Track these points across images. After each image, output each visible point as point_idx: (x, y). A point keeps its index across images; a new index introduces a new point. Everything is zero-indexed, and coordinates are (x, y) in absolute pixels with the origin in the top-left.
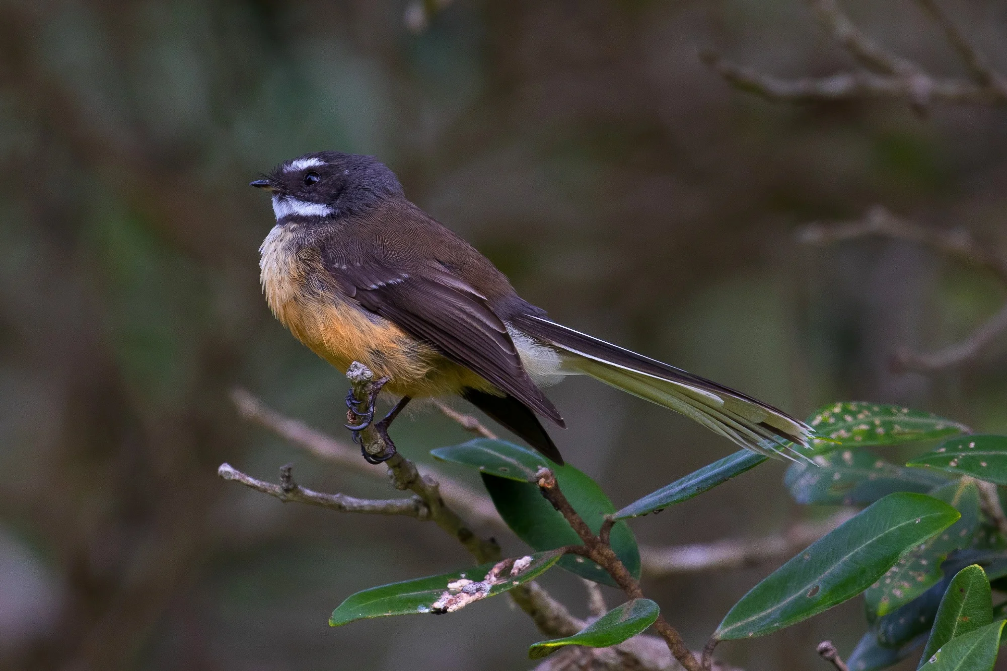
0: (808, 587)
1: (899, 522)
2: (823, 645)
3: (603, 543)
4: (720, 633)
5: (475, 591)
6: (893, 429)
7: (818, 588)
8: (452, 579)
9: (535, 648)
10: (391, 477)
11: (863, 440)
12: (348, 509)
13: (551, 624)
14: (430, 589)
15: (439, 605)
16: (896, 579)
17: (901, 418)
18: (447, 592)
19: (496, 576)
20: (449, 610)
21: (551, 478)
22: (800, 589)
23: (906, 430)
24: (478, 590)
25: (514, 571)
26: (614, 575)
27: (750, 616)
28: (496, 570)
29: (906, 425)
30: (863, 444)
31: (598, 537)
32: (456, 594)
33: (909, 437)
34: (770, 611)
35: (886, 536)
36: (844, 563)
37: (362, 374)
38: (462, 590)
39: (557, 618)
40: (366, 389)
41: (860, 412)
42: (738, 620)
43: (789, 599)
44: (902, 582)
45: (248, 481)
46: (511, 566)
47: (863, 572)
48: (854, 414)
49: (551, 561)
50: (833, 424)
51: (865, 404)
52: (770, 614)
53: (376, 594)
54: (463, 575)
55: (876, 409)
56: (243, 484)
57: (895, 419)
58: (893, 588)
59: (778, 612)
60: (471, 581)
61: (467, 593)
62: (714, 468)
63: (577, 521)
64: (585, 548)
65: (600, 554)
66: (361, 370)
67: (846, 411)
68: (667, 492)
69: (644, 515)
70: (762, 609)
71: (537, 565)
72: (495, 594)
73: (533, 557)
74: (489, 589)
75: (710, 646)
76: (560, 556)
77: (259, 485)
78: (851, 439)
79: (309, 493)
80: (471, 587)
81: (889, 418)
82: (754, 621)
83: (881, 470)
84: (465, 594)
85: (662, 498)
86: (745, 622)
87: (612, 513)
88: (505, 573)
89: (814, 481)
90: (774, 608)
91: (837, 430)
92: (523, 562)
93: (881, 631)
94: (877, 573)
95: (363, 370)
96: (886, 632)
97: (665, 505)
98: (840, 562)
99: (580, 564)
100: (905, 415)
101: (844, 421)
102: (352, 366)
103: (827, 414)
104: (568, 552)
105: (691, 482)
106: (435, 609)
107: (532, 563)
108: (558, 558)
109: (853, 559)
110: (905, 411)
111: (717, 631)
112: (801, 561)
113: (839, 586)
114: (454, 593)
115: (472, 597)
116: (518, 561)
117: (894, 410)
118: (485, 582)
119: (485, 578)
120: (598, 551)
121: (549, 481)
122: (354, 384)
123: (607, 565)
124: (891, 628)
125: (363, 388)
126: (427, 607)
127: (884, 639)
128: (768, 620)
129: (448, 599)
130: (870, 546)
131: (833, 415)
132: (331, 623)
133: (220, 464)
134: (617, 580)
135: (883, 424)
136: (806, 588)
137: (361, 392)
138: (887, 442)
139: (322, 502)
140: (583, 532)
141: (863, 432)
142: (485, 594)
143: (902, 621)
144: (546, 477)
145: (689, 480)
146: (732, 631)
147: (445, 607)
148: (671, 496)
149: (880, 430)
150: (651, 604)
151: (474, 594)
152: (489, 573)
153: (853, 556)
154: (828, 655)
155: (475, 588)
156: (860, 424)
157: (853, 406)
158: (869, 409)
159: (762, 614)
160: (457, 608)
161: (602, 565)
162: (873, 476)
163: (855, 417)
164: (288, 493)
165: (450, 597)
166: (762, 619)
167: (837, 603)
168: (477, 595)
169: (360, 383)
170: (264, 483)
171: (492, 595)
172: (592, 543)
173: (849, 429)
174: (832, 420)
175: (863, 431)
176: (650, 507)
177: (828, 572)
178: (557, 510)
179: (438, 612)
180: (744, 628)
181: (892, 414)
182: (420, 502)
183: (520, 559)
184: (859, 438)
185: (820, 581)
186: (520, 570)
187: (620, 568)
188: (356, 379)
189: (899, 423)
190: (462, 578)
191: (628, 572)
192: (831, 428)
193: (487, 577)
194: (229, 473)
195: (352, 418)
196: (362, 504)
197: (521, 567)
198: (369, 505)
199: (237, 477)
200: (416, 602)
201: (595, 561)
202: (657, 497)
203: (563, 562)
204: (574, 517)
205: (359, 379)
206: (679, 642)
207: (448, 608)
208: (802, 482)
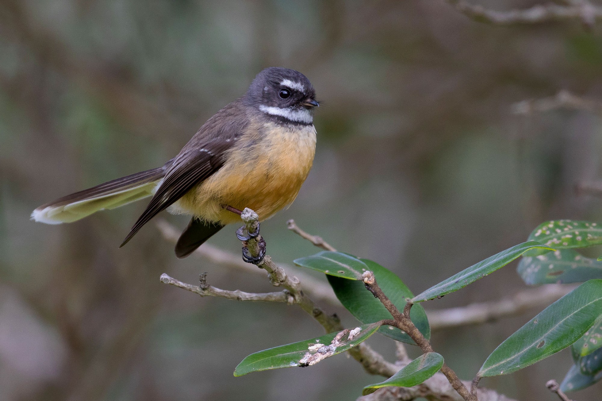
0: (537, 341)
1: (594, 299)
2: (550, 382)
3: (406, 317)
4: (482, 372)
5: (326, 352)
6: (587, 237)
7: (544, 342)
8: (311, 344)
9: (366, 389)
10: (270, 279)
11: (568, 245)
12: (243, 299)
13: (373, 367)
14: (297, 351)
15: (303, 361)
16: (592, 332)
17: (591, 229)
18: (308, 353)
19: (338, 341)
20: (310, 364)
21: (372, 277)
22: (533, 342)
23: (596, 237)
24: (328, 351)
25: (350, 337)
26: (414, 338)
27: (501, 361)
28: (338, 337)
29: (595, 234)
30: (568, 247)
31: (403, 314)
32: (314, 354)
33: (597, 242)
34: (513, 357)
35: (586, 307)
36: (560, 326)
37: (251, 216)
38: (318, 351)
39: (377, 363)
40: (254, 225)
41: (565, 227)
42: (494, 364)
43: (525, 350)
44: (596, 335)
45: (179, 284)
46: (348, 334)
47: (572, 331)
48: (561, 228)
49: (373, 331)
50: (549, 235)
51: (568, 221)
52: (514, 359)
53: (263, 355)
54: (318, 341)
55: (576, 224)
56: (176, 286)
57: (588, 230)
58: (591, 338)
59: (519, 358)
60: (323, 345)
61: (321, 353)
62: (475, 268)
63: (389, 304)
64: (394, 321)
65: (405, 325)
66: (250, 214)
67: (556, 226)
68: (446, 284)
69: (432, 300)
70: (508, 356)
71: (365, 333)
72: (338, 353)
73: (362, 328)
74: (335, 350)
75: (476, 381)
76: (379, 327)
77: (186, 286)
78: (561, 244)
79: (218, 290)
80: (324, 349)
81: (585, 230)
82: (503, 364)
83: (579, 261)
84: (320, 354)
85: (443, 288)
86: (497, 365)
87: (411, 298)
88: (344, 338)
89: (536, 270)
90: (516, 356)
91: (552, 239)
92: (355, 331)
93: (583, 364)
94: (582, 332)
95: (252, 213)
96: (586, 365)
97: (445, 293)
98: (557, 325)
99: (391, 330)
100: (594, 227)
101: (556, 233)
102: (244, 211)
103: (544, 229)
104: (384, 324)
105: (461, 277)
106: (301, 364)
107: (361, 331)
108: (378, 328)
109: (565, 323)
110: (594, 224)
111: (480, 371)
112: (532, 324)
113: (557, 340)
114: (313, 353)
115: (324, 355)
116: (352, 331)
117: (587, 225)
118: (332, 345)
119: (332, 342)
120: (403, 322)
121: (370, 279)
122: (246, 222)
123: (409, 331)
124: (589, 362)
125: (252, 225)
126: (296, 363)
127: (584, 369)
128: (512, 363)
129: (309, 357)
130: (576, 314)
131: (549, 229)
132: (235, 374)
133: (161, 274)
134: (416, 341)
135: (581, 234)
136: (536, 342)
137: (250, 227)
138: (584, 245)
139: (226, 295)
140: (393, 311)
141: (567, 240)
142: (332, 353)
143: (596, 358)
144: (369, 277)
145: (460, 276)
146: (490, 371)
147: (307, 362)
148: (449, 287)
149: (579, 238)
150: (438, 356)
151: (326, 353)
152: (334, 339)
153: (565, 321)
154: (553, 389)
155: (326, 349)
156: (565, 235)
157: (561, 223)
158: (571, 224)
159: (509, 359)
160: (315, 363)
161: (406, 331)
162: (574, 266)
163: (563, 230)
164: (205, 291)
165: (310, 356)
166: (508, 363)
167: (556, 351)
168: (328, 354)
169: (250, 221)
170: (189, 285)
171: (337, 353)
172: (399, 318)
173: (559, 238)
174: (548, 233)
175: (568, 238)
176: (436, 295)
177: (549, 332)
178: (376, 297)
179: (303, 365)
180: (497, 369)
181: (587, 227)
182: (288, 293)
183: (354, 329)
184: (566, 244)
185: (545, 338)
186: (354, 336)
187: (417, 333)
188: (247, 219)
189: (590, 233)
190: (317, 343)
191: (423, 336)
192: (548, 237)
193: (333, 341)
194: (167, 279)
195: (245, 244)
196: (252, 296)
197: (354, 335)
198: (256, 297)
199: (172, 282)
200: (288, 360)
201: (402, 329)
202: (439, 287)
203: (381, 330)
204: (387, 302)
205: (249, 219)
206: (456, 379)
207: (309, 363)
208: (529, 270)
